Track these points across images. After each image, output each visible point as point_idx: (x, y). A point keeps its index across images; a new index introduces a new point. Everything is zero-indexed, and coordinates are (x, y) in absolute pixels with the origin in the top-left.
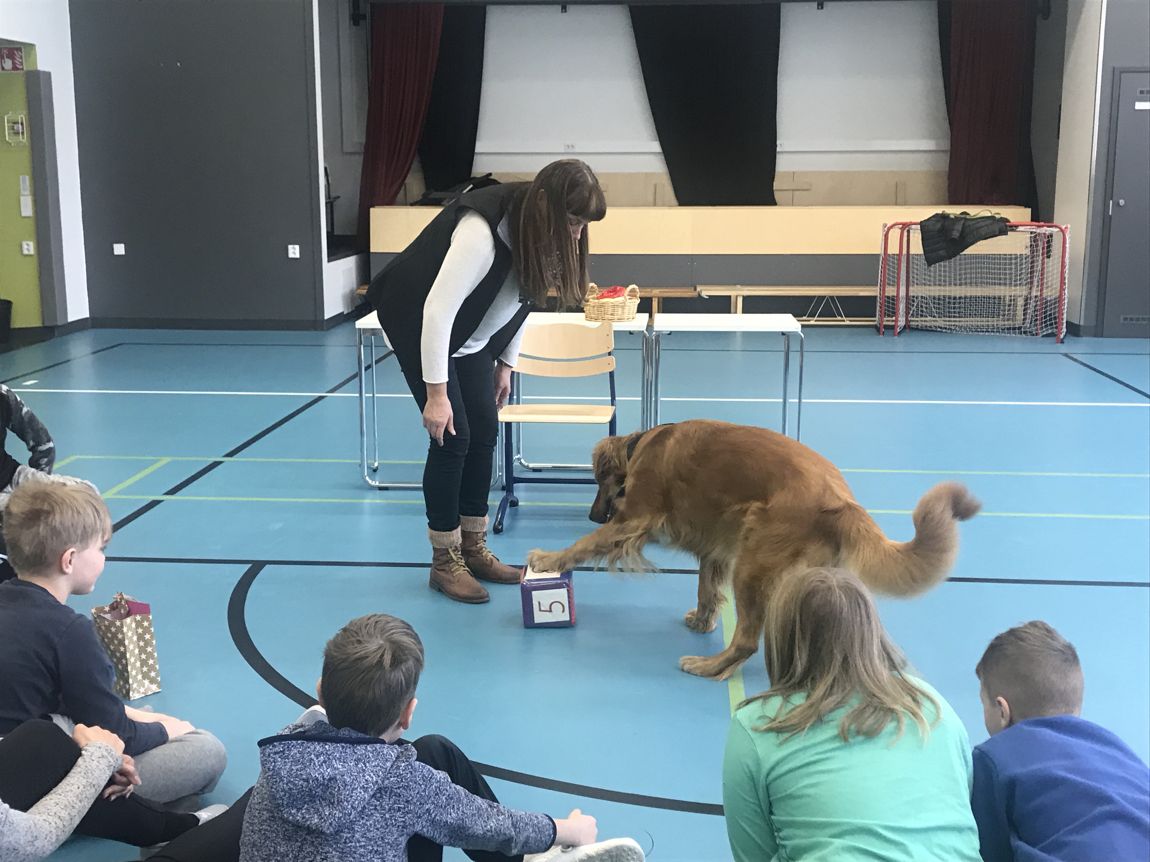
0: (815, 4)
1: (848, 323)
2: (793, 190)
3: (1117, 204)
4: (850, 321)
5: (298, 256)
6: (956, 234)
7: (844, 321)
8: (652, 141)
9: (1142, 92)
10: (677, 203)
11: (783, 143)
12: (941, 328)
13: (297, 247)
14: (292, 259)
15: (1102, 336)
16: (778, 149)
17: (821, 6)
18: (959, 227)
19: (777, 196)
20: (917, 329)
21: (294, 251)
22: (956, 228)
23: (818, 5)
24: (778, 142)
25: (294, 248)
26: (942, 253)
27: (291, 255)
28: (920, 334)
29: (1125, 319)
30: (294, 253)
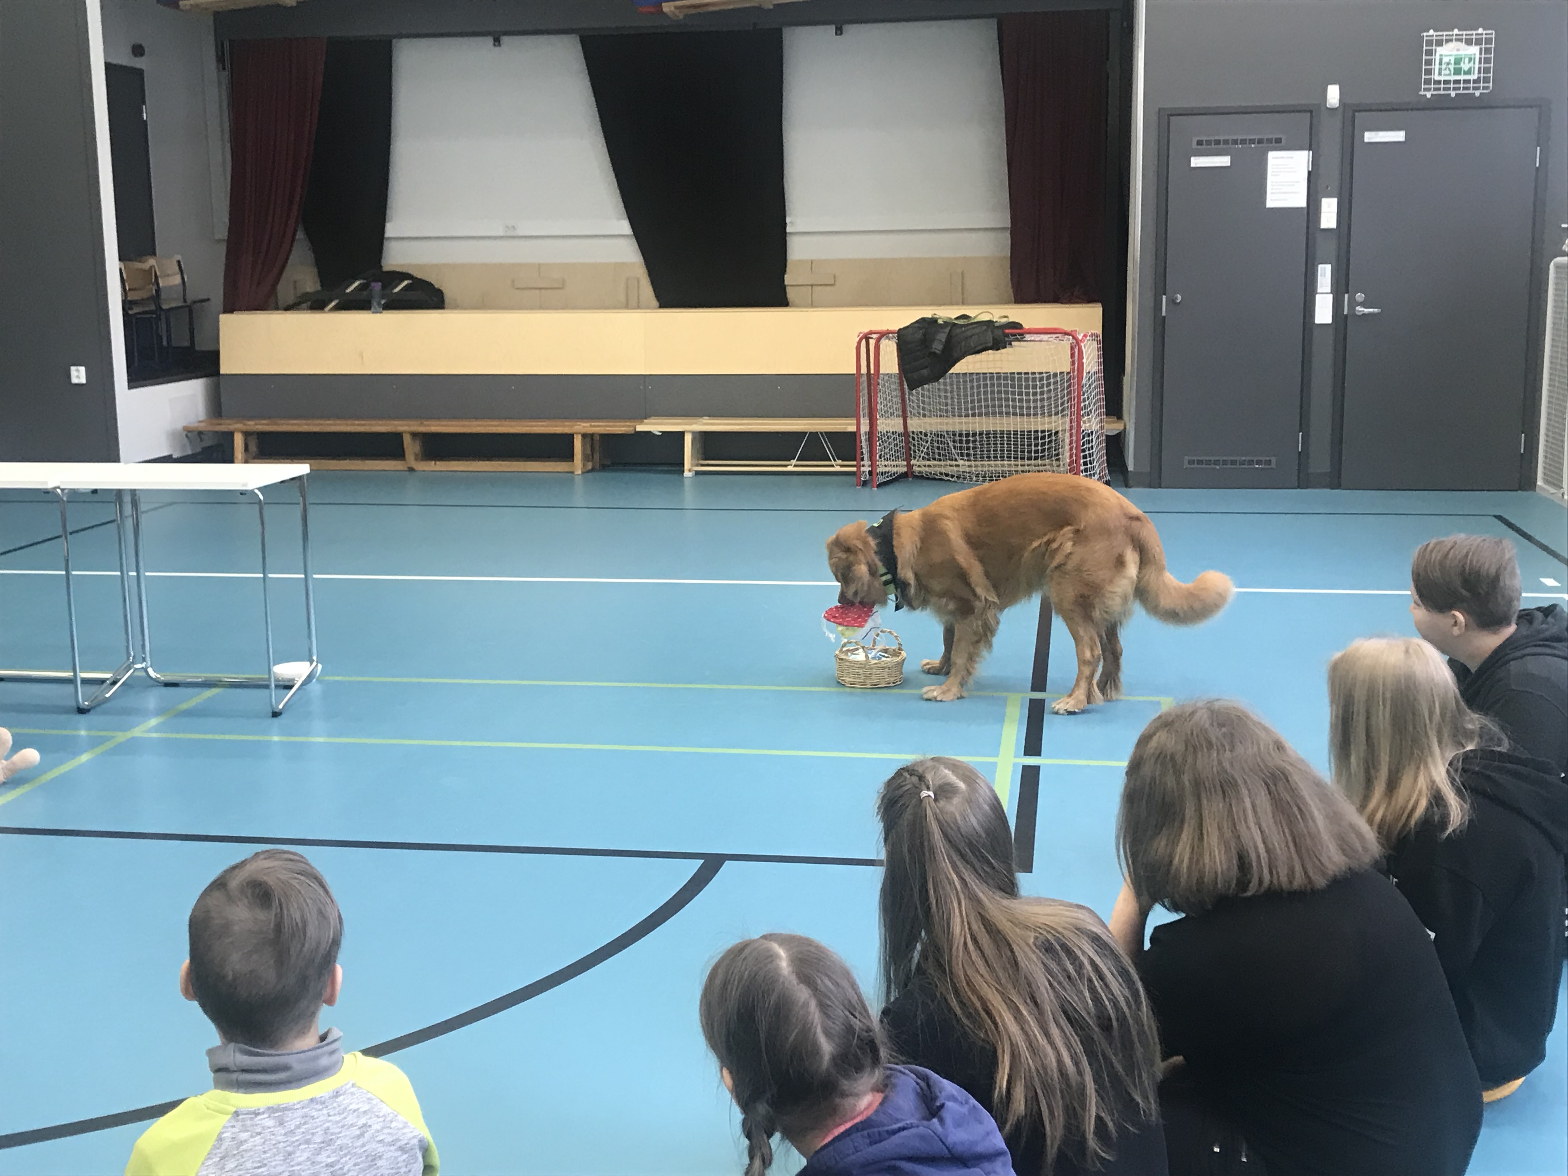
0: (832, 29)
1: (838, 469)
2: (812, 285)
3: (1172, 302)
4: (842, 466)
5: (83, 380)
6: (937, 347)
7: (833, 466)
8: (619, 219)
9: (1200, 143)
10: (658, 304)
11: (795, 222)
12: (947, 475)
13: (82, 369)
14: (76, 385)
15: (1160, 487)
16: (788, 230)
17: (839, 31)
18: (942, 336)
19: (791, 294)
20: (921, 477)
21: (79, 375)
22: (938, 337)
23: (837, 29)
24: (788, 220)
25: (78, 371)
26: (925, 372)
27: (75, 380)
28: (925, 482)
29: (1190, 462)
30: (78, 377)
